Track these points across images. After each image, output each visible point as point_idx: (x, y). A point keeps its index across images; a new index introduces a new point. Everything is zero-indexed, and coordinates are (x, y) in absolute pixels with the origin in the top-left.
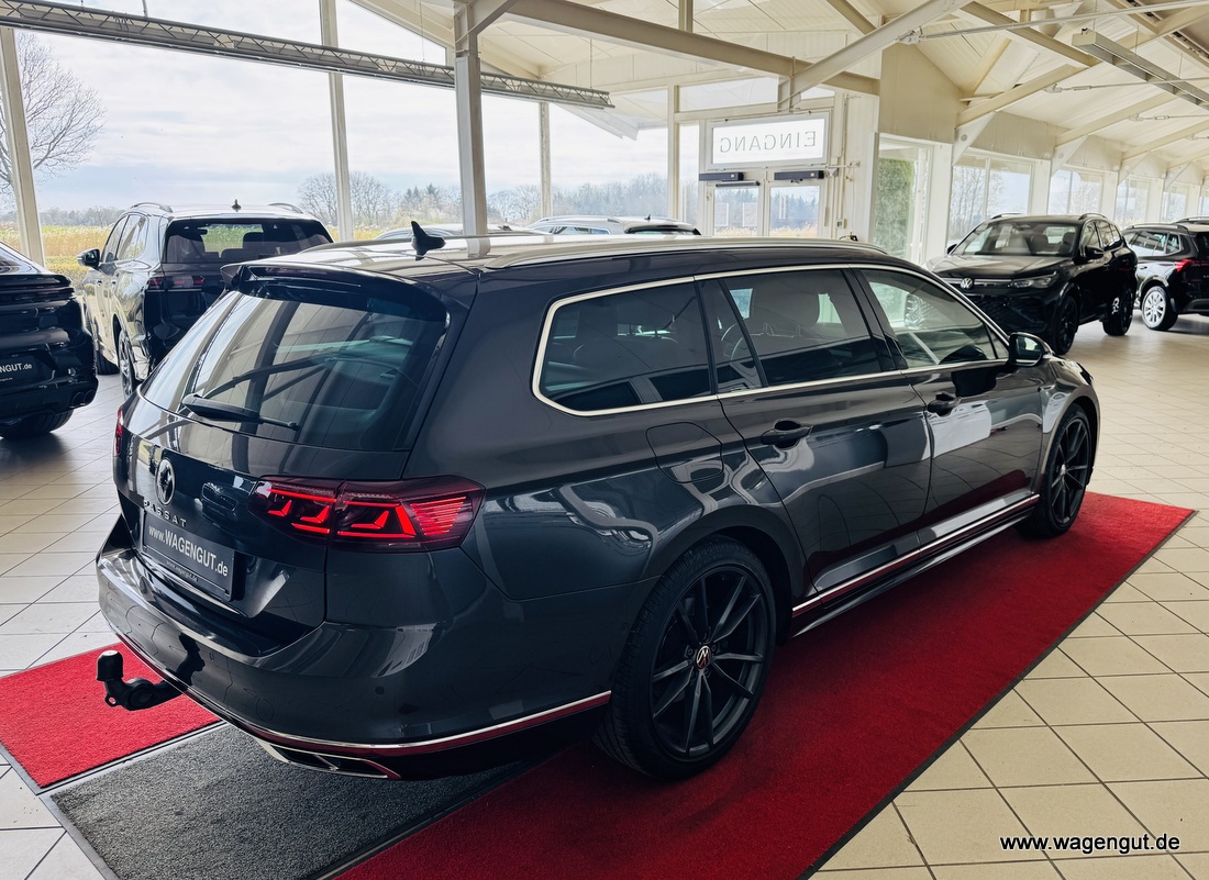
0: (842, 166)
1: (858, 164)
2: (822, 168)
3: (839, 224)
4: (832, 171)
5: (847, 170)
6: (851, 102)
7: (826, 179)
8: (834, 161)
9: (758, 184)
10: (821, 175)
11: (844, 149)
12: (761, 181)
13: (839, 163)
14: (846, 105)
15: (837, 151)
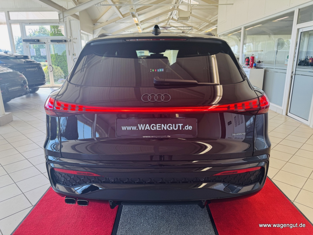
4: (69, 40)
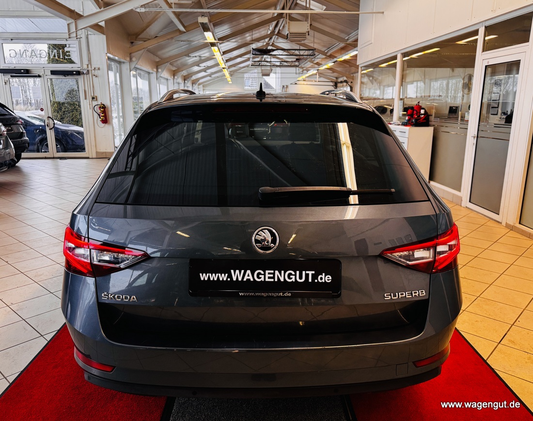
0: (90, 69)
1: (99, 69)
2: (79, 69)
3: (93, 98)
5: (93, 71)
6: (89, 36)
7: (82, 76)
8: (85, 67)
9: (39, 76)
10: (78, 73)
11: (90, 60)
12: (41, 74)
13: (88, 67)
14: (87, 38)
15: (86, 62)
